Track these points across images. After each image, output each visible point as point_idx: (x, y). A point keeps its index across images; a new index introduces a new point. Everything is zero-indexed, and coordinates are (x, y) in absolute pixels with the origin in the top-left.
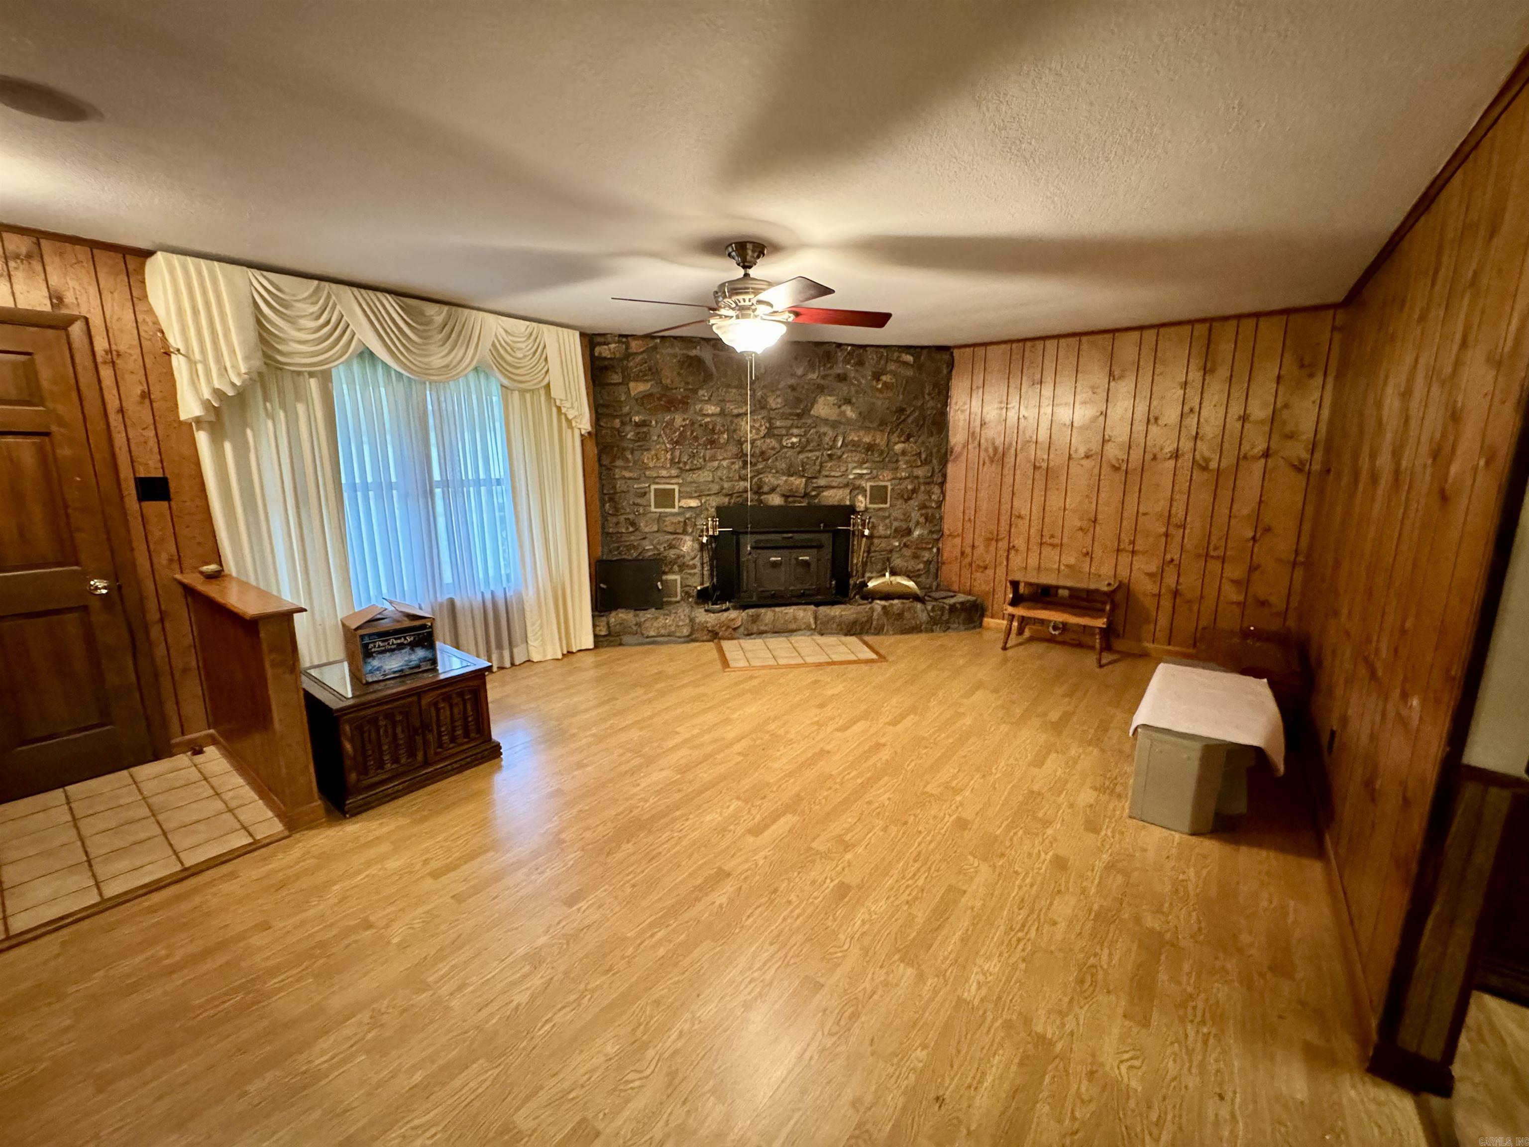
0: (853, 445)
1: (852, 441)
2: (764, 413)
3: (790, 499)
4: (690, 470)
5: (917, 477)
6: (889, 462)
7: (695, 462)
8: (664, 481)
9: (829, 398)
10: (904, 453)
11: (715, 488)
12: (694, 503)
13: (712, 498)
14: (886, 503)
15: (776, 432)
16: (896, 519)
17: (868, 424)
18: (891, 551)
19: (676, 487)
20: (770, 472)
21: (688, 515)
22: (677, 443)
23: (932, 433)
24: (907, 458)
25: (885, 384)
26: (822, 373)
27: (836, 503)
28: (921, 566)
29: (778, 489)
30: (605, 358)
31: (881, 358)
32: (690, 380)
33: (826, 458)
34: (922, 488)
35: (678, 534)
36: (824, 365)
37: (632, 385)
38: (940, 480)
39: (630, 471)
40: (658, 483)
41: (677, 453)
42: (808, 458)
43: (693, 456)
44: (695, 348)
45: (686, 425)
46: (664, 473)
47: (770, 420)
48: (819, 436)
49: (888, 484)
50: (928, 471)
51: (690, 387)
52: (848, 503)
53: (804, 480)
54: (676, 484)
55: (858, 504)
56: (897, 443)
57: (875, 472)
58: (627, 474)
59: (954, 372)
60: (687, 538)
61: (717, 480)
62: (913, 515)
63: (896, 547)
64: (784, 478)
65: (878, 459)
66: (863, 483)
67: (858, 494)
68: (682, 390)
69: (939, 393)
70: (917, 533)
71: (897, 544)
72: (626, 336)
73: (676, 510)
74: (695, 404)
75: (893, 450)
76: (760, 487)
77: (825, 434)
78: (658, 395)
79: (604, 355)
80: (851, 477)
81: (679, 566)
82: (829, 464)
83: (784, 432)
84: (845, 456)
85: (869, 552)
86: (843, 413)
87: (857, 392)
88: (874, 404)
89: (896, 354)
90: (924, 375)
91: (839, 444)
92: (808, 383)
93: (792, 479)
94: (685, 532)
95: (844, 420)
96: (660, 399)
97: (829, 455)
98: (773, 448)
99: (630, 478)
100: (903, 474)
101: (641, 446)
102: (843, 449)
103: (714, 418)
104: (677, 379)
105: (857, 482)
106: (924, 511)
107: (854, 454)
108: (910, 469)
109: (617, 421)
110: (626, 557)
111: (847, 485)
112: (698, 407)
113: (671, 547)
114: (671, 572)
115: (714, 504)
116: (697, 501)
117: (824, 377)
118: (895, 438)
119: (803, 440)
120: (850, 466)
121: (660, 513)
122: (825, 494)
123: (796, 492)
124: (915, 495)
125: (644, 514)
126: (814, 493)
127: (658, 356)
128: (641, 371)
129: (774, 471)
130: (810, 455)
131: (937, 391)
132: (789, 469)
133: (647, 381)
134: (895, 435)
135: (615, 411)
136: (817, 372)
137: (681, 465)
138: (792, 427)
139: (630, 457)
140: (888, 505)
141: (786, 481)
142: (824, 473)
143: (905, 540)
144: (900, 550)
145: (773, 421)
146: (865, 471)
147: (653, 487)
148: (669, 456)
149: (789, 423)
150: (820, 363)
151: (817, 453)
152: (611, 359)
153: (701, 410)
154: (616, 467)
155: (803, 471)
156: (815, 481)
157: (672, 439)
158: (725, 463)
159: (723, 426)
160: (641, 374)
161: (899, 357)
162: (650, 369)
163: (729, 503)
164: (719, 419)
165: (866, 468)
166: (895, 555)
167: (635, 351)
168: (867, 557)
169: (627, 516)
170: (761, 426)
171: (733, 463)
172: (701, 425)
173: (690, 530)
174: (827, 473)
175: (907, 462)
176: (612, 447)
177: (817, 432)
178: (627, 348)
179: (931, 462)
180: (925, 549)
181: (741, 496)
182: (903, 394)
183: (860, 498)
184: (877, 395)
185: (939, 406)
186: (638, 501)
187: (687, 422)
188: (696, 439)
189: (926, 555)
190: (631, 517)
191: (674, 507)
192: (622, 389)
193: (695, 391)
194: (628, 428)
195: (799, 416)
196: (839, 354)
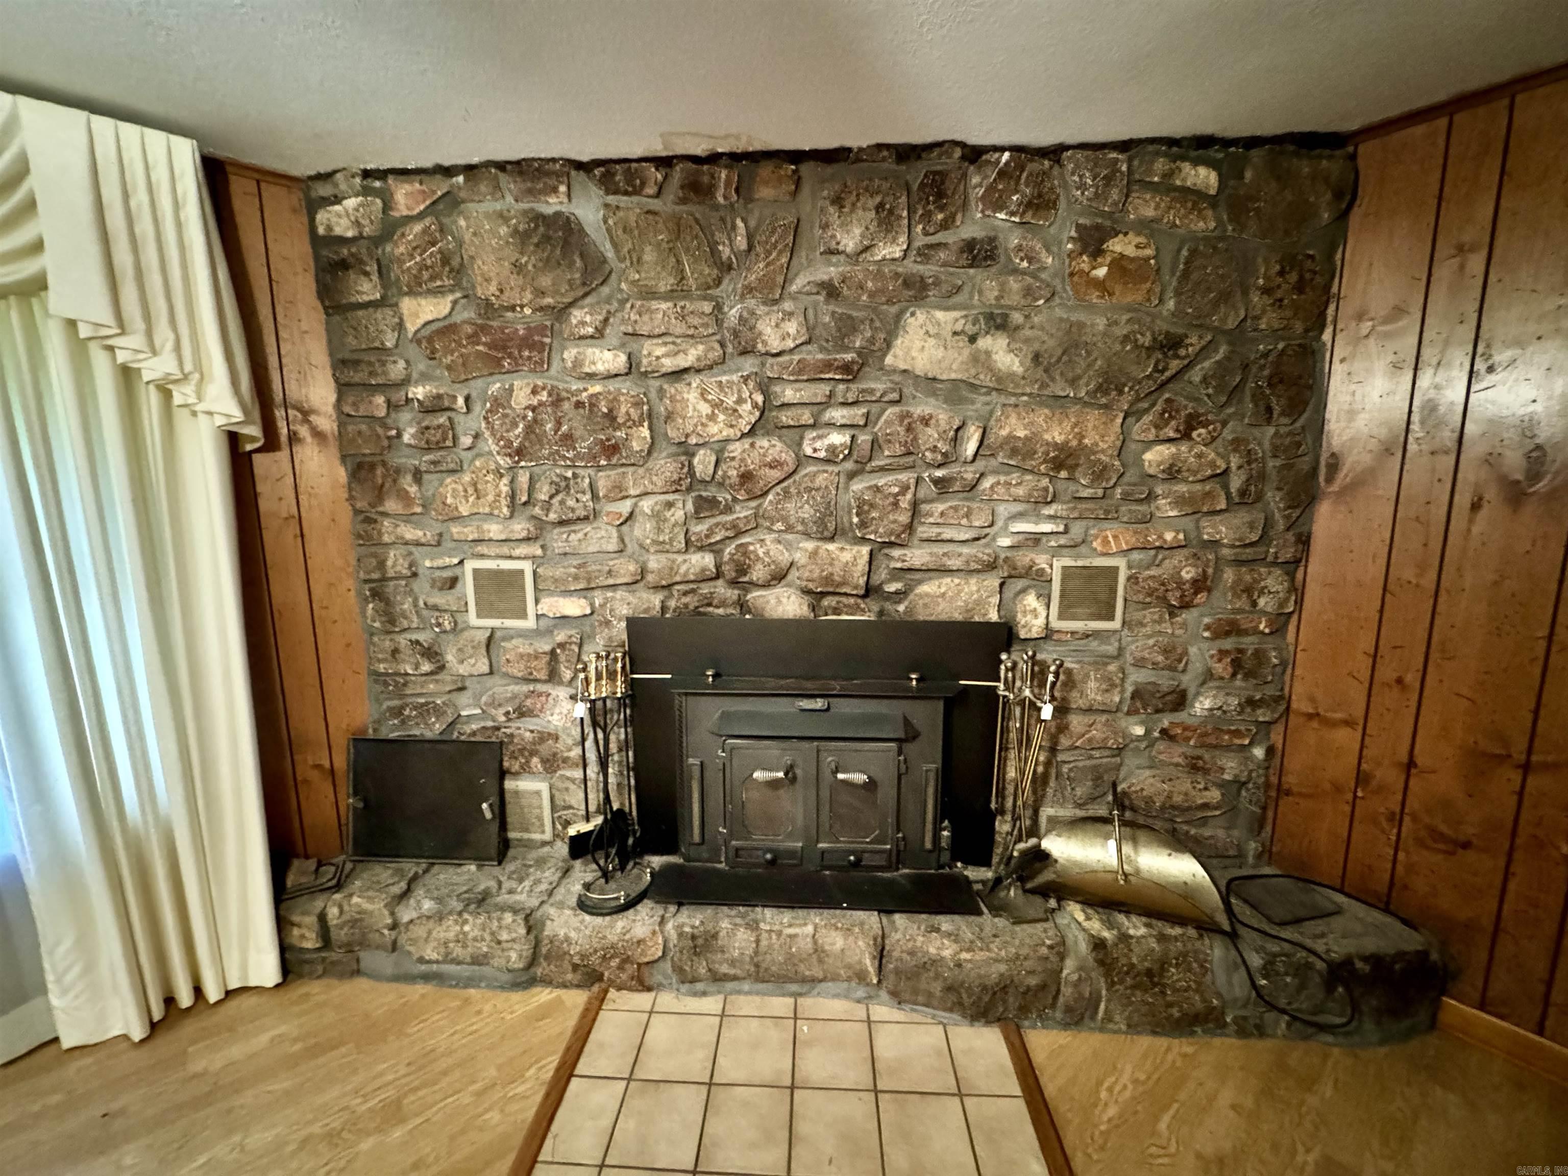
0: (1014, 452)
1: (1011, 437)
2: (749, 365)
3: (826, 602)
4: (562, 523)
5: (1215, 544)
6: (1126, 498)
7: (571, 503)
8: (493, 550)
9: (940, 315)
10: (1172, 473)
11: (626, 569)
12: (574, 607)
13: (619, 594)
14: (1111, 618)
15: (785, 418)
16: (1139, 663)
17: (1060, 388)
18: (1119, 751)
19: (527, 567)
20: (770, 530)
21: (560, 637)
22: (520, 453)
23: (1269, 410)
24: (1182, 488)
25: (1120, 265)
26: (920, 241)
27: (958, 617)
28: (1214, 795)
29: (793, 575)
30: (342, 241)
31: (1108, 179)
32: (545, 281)
33: (928, 490)
34: (1229, 575)
35: (536, 681)
36: (927, 217)
37: (407, 305)
38: (1288, 554)
39: (417, 525)
40: (482, 556)
41: (523, 479)
42: (877, 489)
43: (562, 487)
44: (555, 190)
45: (541, 404)
46: (494, 530)
47: (764, 386)
48: (909, 429)
49: (1120, 563)
50: (1252, 526)
51: (549, 300)
52: (994, 616)
53: (865, 550)
54: (525, 558)
55: (1021, 619)
56: (1148, 445)
57: (1077, 530)
58: (410, 533)
59: (1355, 218)
60: (562, 693)
61: (631, 547)
62: (1193, 650)
63: (1139, 739)
64: (810, 545)
65: (1087, 493)
66: (1042, 561)
67: (1024, 591)
68: (528, 311)
69: (1300, 288)
70: (1203, 705)
71: (1139, 731)
72: (382, 174)
73: (530, 623)
74: (563, 348)
75: (1139, 462)
76: (742, 570)
77: (926, 421)
78: (469, 330)
79: (338, 231)
80: (1005, 542)
81: (544, 761)
82: (940, 507)
83: (806, 417)
84: (987, 483)
85: (1053, 750)
86: (982, 360)
87: (1028, 292)
88: (1081, 325)
89: (1161, 164)
90: (1253, 226)
91: (970, 448)
92: (878, 275)
93: (831, 547)
94: (553, 676)
95: (986, 379)
96: (473, 338)
97: (937, 482)
98: (775, 464)
99: (418, 544)
100: (1169, 536)
101: (434, 463)
102: (980, 464)
103: (612, 385)
104: (515, 281)
105: (1024, 558)
106: (1228, 644)
107: (1014, 478)
108: (1189, 523)
109: (380, 400)
110: (416, 732)
111: (991, 566)
112: (570, 354)
113: (522, 713)
114: (526, 769)
115: (625, 611)
116: (583, 602)
117: (926, 253)
118: (1141, 429)
119: (864, 438)
120: (1003, 510)
121: (493, 630)
122: (925, 588)
123: (844, 583)
124: (1201, 598)
125: (456, 629)
126: (892, 587)
127: (462, 223)
128: (423, 267)
129: (779, 526)
130: (882, 481)
131: (1293, 277)
132: (821, 522)
133: (439, 292)
134: (1147, 418)
135: (372, 374)
136: (903, 239)
137: (537, 511)
138: (828, 402)
139: (413, 490)
140: (1116, 624)
141: (814, 554)
142: (923, 531)
143: (1165, 721)
144: (1151, 745)
145: (777, 389)
146: (1047, 527)
147: (470, 565)
148: (504, 487)
149: (820, 391)
150: (911, 211)
151: (903, 477)
152: (354, 240)
153: (578, 363)
154: (385, 514)
155: (863, 525)
156: (896, 553)
157: (509, 444)
158: (646, 505)
159: (637, 404)
160: (426, 275)
161: (1168, 175)
162: (445, 261)
163: (664, 609)
164: (625, 386)
165: (1052, 518)
166: (1131, 761)
167: (405, 212)
168: (1048, 764)
169: (414, 637)
170: (740, 401)
171: (670, 505)
172: (579, 405)
173: (567, 675)
174: (933, 532)
175: (1180, 501)
176: (372, 467)
177: (902, 417)
178: (387, 206)
179: (1259, 497)
180: (1228, 748)
181: (693, 591)
182: (1178, 293)
183: (1031, 600)
184: (1094, 297)
185: (1299, 327)
186: (438, 599)
187: (544, 396)
188: (568, 439)
189: (1230, 767)
190: (423, 637)
191: (523, 615)
192: (384, 316)
193: (561, 312)
194: (405, 416)
195: (851, 372)
196: (975, 180)
